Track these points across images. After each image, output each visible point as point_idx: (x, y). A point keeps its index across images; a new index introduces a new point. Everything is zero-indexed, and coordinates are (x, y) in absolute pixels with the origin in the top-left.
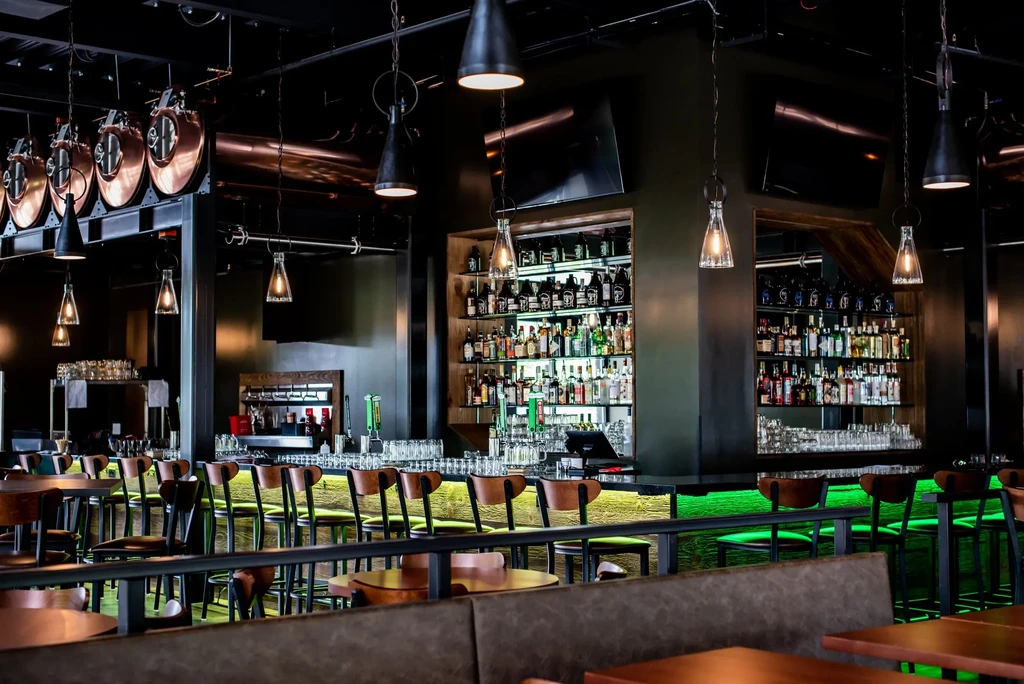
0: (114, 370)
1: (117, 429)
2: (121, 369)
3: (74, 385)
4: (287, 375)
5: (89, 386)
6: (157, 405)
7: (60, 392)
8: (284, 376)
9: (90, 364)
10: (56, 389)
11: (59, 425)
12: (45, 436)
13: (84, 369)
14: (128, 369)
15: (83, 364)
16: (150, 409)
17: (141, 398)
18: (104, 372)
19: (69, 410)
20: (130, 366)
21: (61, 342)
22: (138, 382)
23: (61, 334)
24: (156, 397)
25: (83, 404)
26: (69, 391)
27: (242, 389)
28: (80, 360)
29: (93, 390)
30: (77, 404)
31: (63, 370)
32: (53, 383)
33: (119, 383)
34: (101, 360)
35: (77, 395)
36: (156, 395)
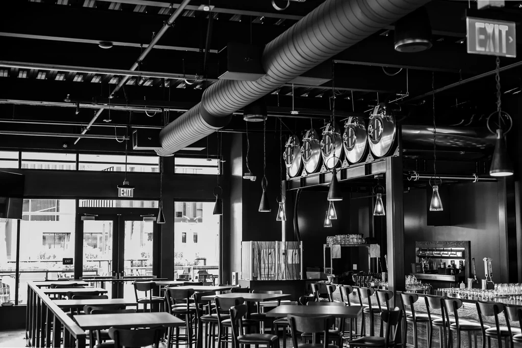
0: (354, 240)
1: (355, 267)
2: (357, 239)
3: (335, 247)
4: (440, 243)
5: (341, 247)
6: (375, 257)
7: (328, 250)
8: (438, 243)
9: (342, 236)
10: (326, 249)
11: (328, 265)
12: (322, 270)
13: (339, 239)
14: (360, 239)
15: (339, 237)
16: (371, 258)
17: (366, 253)
18: (349, 241)
19: (333, 259)
20: (361, 237)
21: (328, 225)
22: (364, 245)
23: (327, 222)
24: (374, 253)
25: (339, 256)
26: (332, 250)
27: (417, 249)
28: (337, 235)
29: (344, 249)
30: (336, 256)
31: (330, 240)
32: (325, 246)
33: (356, 246)
34: (347, 234)
35: (336, 252)
36: (374, 251)
